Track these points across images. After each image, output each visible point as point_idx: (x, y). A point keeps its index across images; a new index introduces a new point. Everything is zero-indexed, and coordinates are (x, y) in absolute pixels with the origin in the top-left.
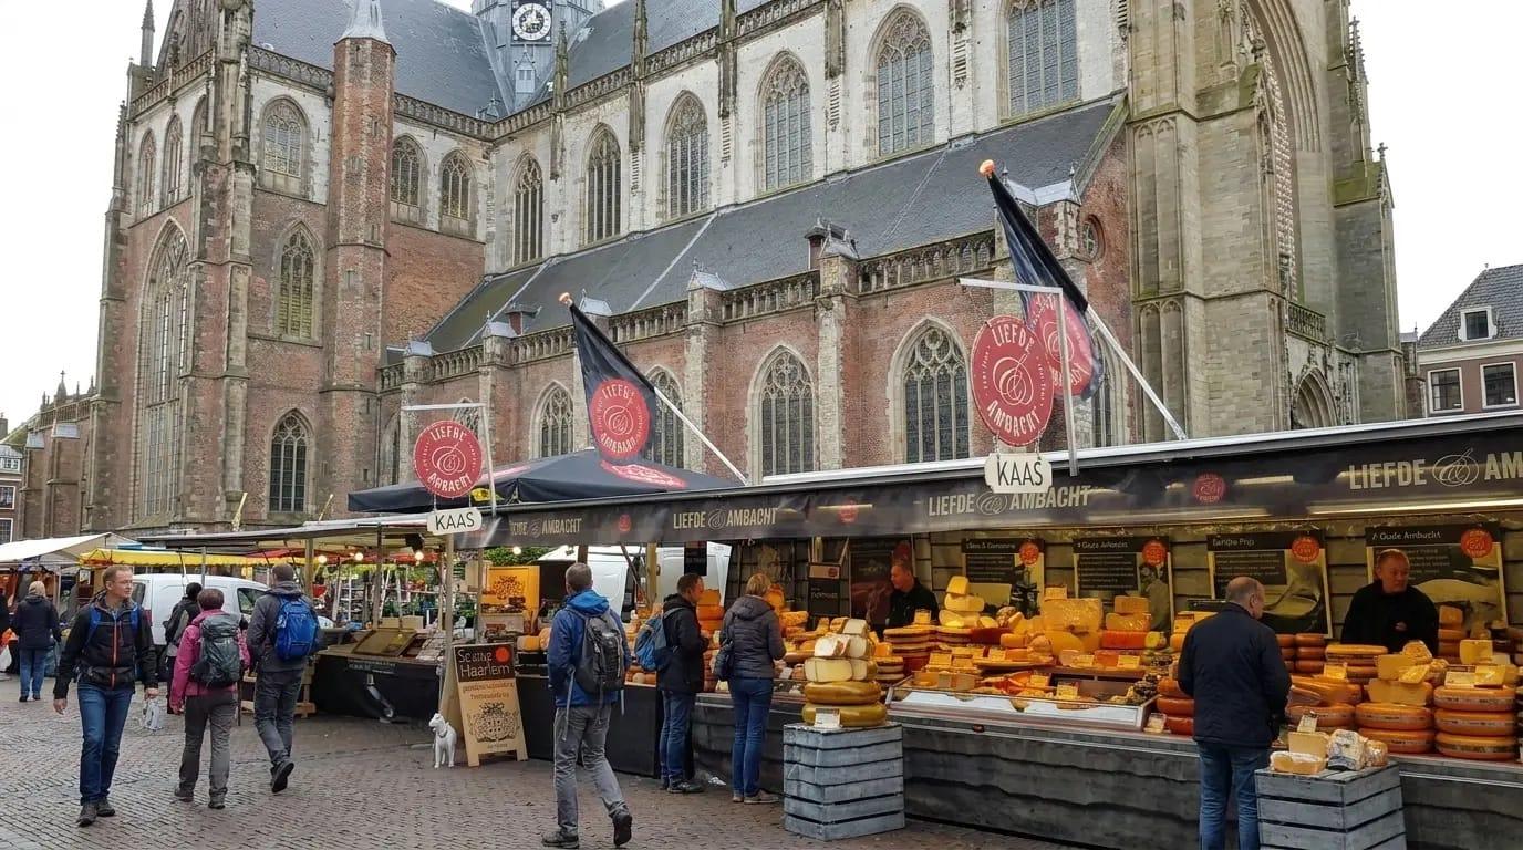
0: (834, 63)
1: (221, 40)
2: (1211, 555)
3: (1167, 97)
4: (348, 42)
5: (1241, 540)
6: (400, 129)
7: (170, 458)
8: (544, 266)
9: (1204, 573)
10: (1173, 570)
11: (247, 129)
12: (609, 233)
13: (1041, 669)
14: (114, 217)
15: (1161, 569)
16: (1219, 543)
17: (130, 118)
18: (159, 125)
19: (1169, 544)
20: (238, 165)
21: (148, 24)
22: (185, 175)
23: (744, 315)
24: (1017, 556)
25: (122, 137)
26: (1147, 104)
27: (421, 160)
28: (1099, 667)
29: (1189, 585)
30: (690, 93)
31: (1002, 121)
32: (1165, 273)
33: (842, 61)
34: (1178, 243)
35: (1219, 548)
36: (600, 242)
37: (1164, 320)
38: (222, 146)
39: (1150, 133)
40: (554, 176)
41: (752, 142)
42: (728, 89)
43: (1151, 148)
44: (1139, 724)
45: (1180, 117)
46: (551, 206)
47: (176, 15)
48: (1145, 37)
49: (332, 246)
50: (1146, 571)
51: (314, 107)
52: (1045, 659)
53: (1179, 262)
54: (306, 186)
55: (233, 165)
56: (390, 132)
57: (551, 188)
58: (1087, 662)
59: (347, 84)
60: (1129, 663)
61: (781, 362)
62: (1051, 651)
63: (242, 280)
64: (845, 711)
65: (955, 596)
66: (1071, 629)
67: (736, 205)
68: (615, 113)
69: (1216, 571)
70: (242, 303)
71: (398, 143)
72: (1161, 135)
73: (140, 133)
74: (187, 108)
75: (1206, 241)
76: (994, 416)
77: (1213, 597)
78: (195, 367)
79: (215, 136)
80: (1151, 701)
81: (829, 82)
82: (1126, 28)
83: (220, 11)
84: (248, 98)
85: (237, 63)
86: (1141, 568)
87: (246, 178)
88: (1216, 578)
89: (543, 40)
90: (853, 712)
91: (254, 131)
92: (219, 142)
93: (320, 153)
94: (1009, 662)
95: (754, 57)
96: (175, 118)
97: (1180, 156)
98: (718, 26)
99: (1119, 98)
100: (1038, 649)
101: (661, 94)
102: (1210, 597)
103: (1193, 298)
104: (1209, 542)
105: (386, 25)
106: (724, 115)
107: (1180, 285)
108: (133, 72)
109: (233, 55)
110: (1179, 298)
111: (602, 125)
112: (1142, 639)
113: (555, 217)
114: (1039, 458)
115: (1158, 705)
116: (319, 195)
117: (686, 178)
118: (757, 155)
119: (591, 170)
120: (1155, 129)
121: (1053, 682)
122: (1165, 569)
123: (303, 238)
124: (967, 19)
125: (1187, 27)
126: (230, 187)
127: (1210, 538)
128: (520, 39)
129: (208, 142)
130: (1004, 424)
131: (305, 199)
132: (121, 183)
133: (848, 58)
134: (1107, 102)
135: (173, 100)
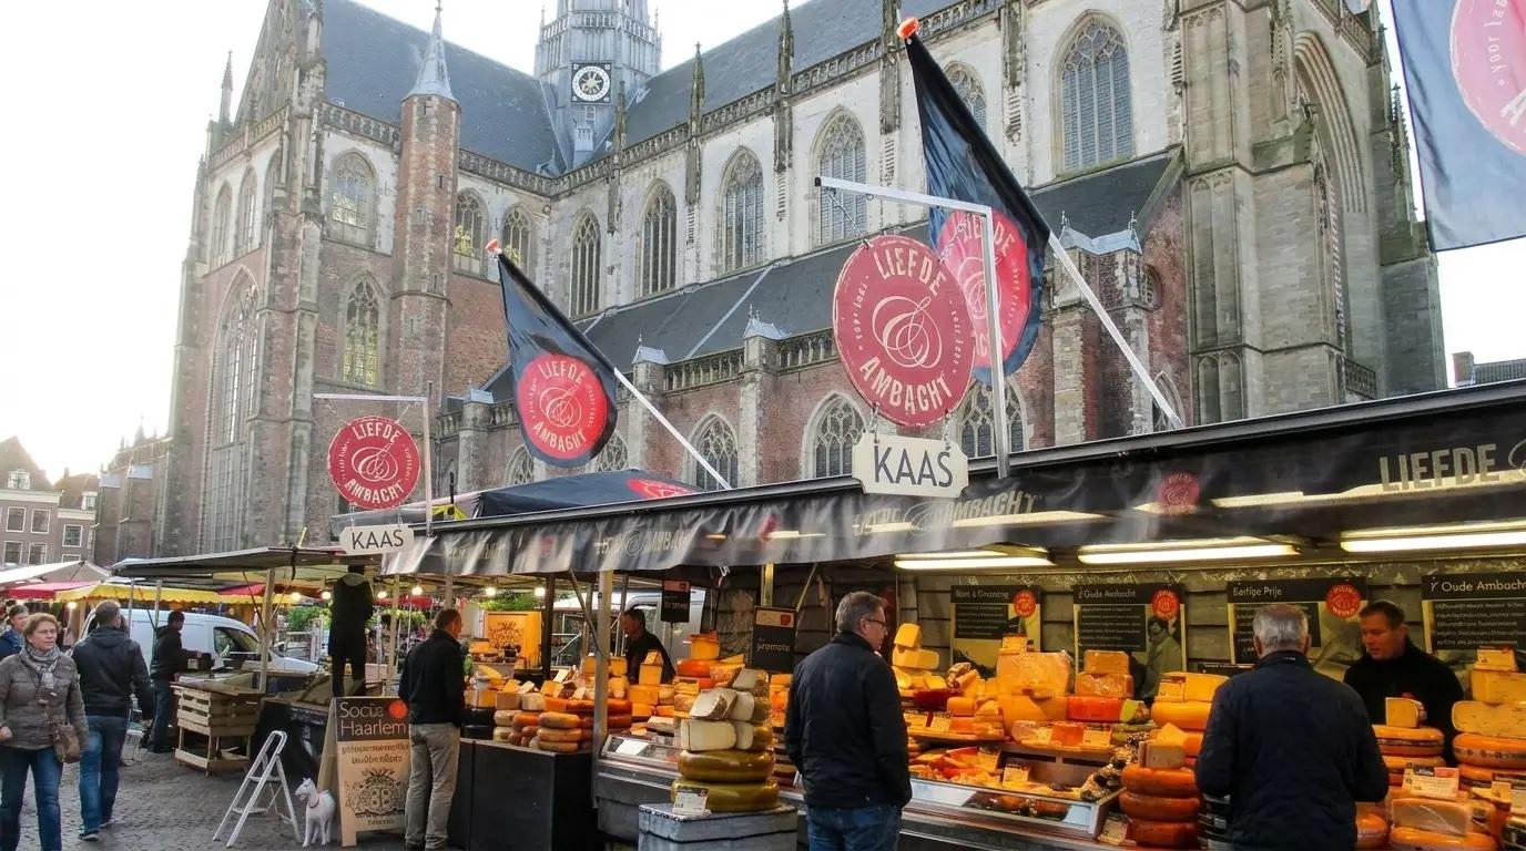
0: (890, 120)
1: (295, 97)
2: (1230, 607)
3: (1223, 152)
4: (416, 99)
5: (1266, 589)
6: (464, 183)
7: (237, 498)
8: (599, 318)
9: (1221, 631)
10: (1187, 627)
11: (317, 181)
12: (664, 286)
13: (989, 745)
14: (189, 266)
15: (1174, 626)
16: (1241, 593)
17: (207, 172)
18: (235, 178)
19: (1182, 593)
20: (308, 216)
21: (227, 83)
22: (258, 226)
23: (800, 363)
24: (1011, 607)
25: (201, 189)
26: (1203, 157)
27: (483, 214)
28: (1058, 745)
29: (1205, 646)
30: (746, 149)
31: (1058, 176)
32: (1223, 324)
33: (897, 117)
34: (1235, 294)
35: (1243, 599)
36: (656, 294)
37: (1223, 374)
38: (293, 197)
39: (1208, 187)
40: (612, 230)
41: (807, 197)
42: (784, 145)
43: (1208, 200)
44: (1092, 830)
45: (1238, 171)
46: (607, 260)
47: (254, 72)
48: (1200, 91)
49: (396, 296)
50: (1157, 627)
51: (382, 161)
52: (993, 731)
53: (1237, 313)
54: (373, 235)
55: (303, 215)
56: (455, 186)
57: (608, 242)
58: (1042, 738)
59: (415, 140)
60: (1096, 740)
61: (835, 410)
62: (1002, 722)
63: (310, 327)
64: (715, 790)
65: (902, 648)
66: (1028, 692)
67: (791, 258)
68: (673, 170)
69: (1238, 628)
70: (310, 349)
71: (461, 197)
72: (1219, 188)
73: (216, 186)
74: (261, 162)
75: (1264, 295)
76: (870, 382)
77: (1233, 662)
78: (262, 411)
79: (288, 188)
80: (1114, 795)
81: (885, 138)
82: (1182, 85)
83: (295, 69)
84: (319, 152)
85: (310, 118)
86: (1151, 623)
87: (315, 230)
88: (1236, 637)
89: (601, 100)
90: (729, 792)
91: (324, 183)
92: (291, 194)
93: (386, 206)
94: (954, 735)
95: (810, 113)
96: (249, 170)
97: (1237, 209)
98: (774, 85)
99: (1177, 151)
100: (987, 717)
101: (717, 150)
102: (1229, 661)
103: (1252, 351)
104: (1229, 591)
105: (452, 83)
106: (780, 169)
107: (1239, 338)
108: (212, 126)
109: (305, 110)
110: (1237, 349)
111: (659, 180)
112: (1117, 708)
113: (611, 270)
114: (948, 448)
115: (1121, 802)
116: (385, 245)
117: (741, 233)
118: (812, 209)
119: (647, 222)
120: (1211, 182)
121: (1001, 765)
122: (1177, 625)
123: (368, 286)
124: (1020, 76)
125: (1242, 82)
126: (300, 236)
127: (1231, 585)
128: (580, 100)
129: (281, 194)
130: (888, 392)
131: (371, 249)
132: (199, 233)
133: (903, 115)
134: (1162, 156)
135: (249, 154)
